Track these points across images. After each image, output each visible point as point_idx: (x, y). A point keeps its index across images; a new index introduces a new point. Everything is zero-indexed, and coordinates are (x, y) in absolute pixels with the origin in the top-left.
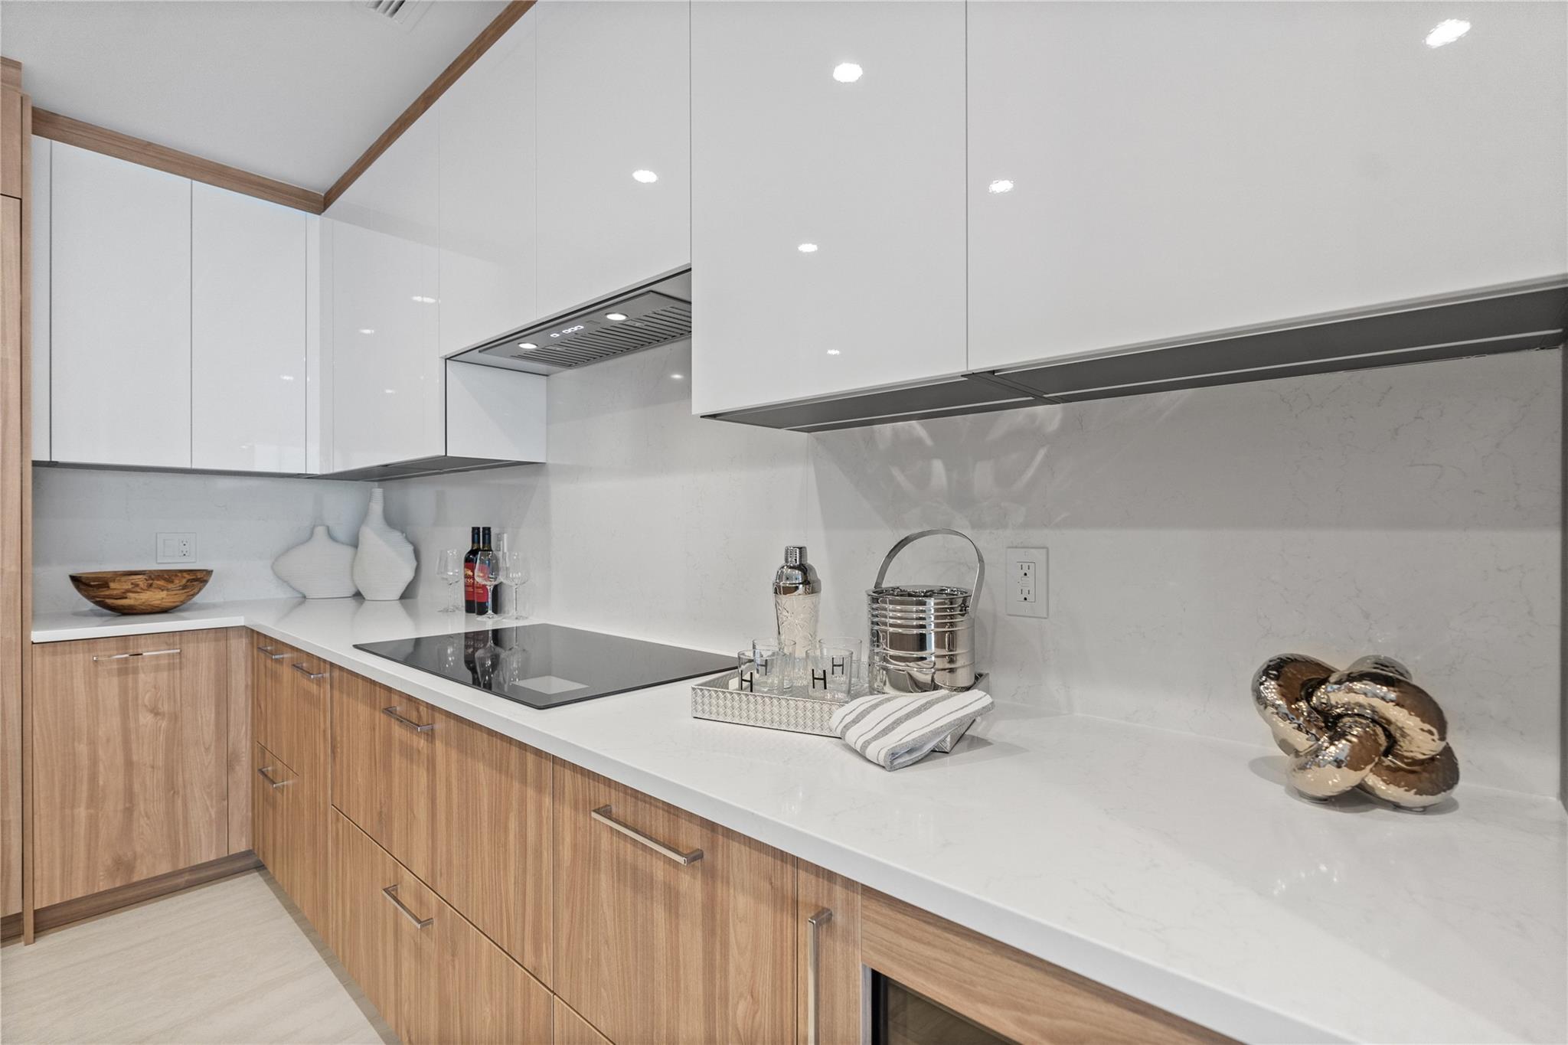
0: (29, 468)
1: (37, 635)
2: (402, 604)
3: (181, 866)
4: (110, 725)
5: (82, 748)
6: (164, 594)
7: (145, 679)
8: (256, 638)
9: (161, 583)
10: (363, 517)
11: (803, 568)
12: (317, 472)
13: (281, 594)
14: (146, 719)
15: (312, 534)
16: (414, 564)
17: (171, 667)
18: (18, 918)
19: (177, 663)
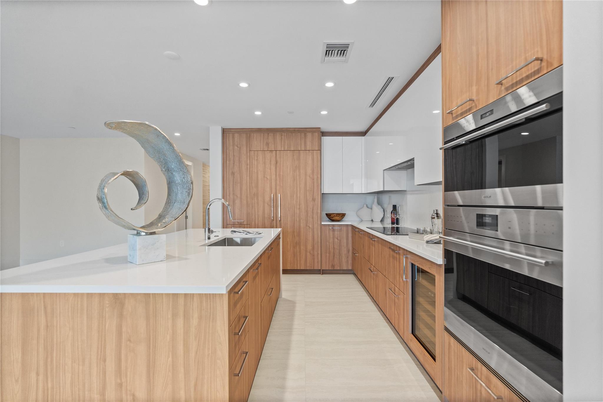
0: (321, 194)
1: (323, 223)
2: (381, 223)
3: (341, 269)
4: (331, 240)
5: (328, 243)
6: (338, 218)
7: (336, 233)
8: (353, 227)
9: (338, 215)
10: (373, 203)
11: (437, 214)
12: (364, 193)
13: (358, 219)
14: (336, 240)
15: (363, 206)
16: (383, 213)
17: (340, 231)
18: (320, 270)
19: (340, 230)
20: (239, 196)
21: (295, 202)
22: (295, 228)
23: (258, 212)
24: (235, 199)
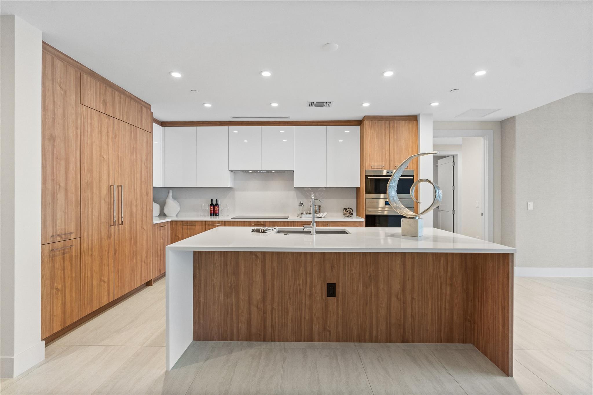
5: (157, 246)
7: (162, 232)
14: (161, 241)
16: (180, 208)
20: (63, 184)
21: (132, 197)
22: (132, 233)
23: (92, 214)
24: (55, 191)
